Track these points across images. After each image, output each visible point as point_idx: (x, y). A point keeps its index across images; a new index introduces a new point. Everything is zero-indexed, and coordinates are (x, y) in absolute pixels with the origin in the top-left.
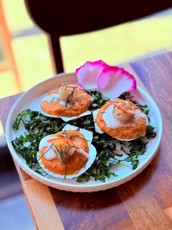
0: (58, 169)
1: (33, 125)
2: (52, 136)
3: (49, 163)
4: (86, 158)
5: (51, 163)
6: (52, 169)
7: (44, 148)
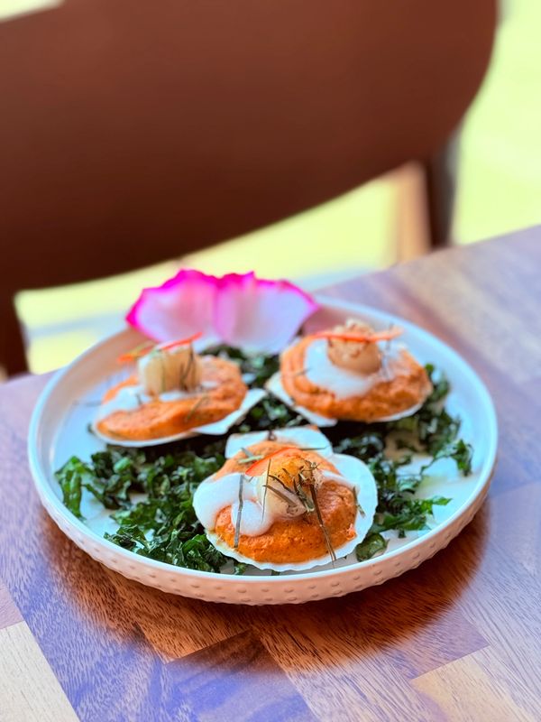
0: (302, 543)
1: (122, 487)
2: (214, 480)
3: (266, 542)
4: (349, 489)
5: (271, 539)
6: (284, 554)
7: (218, 516)
